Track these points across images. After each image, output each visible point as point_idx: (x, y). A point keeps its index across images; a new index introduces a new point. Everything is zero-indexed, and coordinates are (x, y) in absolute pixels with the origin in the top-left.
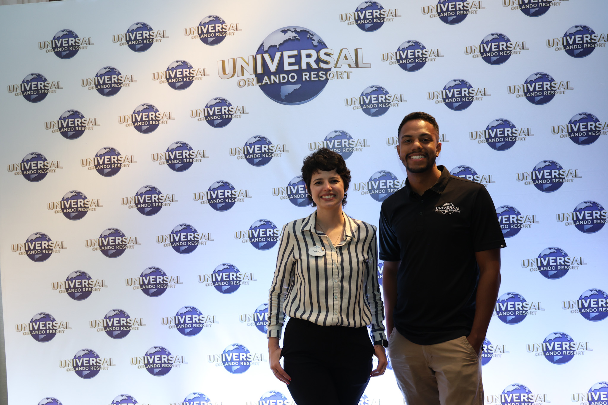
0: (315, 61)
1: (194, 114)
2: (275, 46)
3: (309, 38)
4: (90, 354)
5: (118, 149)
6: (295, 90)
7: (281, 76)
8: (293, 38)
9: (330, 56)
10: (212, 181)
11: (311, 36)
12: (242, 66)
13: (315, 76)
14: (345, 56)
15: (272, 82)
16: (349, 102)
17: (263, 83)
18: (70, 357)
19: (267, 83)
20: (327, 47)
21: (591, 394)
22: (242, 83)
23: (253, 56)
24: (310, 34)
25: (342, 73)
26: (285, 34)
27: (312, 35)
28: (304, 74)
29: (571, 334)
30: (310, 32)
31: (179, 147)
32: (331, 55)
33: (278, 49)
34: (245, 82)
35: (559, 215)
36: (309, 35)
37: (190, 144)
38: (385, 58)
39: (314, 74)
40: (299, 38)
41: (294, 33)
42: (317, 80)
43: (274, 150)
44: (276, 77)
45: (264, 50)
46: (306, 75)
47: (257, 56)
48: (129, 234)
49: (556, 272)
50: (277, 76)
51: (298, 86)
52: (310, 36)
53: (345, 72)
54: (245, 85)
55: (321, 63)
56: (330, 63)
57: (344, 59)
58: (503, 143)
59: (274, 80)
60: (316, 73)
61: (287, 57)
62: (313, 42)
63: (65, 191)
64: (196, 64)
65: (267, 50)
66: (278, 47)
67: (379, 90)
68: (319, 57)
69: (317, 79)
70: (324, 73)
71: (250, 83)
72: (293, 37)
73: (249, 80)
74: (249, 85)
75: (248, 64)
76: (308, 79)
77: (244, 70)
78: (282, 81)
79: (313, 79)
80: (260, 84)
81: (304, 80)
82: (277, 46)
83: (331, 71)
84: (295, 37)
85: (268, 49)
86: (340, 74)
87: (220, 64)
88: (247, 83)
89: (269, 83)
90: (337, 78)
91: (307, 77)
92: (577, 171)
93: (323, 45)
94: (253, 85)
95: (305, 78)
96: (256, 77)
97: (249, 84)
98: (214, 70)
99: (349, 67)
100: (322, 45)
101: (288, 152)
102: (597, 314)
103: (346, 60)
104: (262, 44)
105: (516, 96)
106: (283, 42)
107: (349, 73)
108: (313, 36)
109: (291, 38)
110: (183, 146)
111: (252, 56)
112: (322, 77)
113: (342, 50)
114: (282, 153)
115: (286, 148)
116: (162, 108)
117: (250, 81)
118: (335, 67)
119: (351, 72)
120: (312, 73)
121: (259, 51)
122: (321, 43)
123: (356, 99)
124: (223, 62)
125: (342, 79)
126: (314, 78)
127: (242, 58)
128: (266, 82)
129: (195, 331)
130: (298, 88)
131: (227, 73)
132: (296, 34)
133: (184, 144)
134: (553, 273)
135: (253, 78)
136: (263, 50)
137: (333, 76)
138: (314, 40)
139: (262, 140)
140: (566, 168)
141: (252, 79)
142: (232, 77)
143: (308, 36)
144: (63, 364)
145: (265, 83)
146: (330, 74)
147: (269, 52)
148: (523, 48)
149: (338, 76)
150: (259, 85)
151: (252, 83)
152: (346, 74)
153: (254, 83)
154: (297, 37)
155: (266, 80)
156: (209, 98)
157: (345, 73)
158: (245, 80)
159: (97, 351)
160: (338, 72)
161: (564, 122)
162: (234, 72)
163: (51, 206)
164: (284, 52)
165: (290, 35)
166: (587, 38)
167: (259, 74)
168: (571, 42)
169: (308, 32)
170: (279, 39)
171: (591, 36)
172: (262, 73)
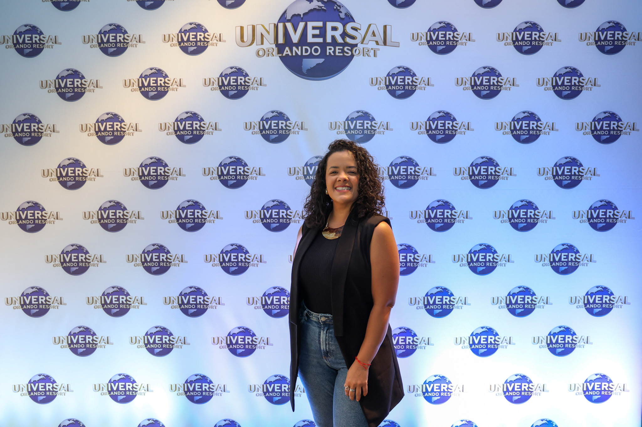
0: (341, 35)
1: (207, 83)
2: (299, 15)
3: (336, 10)
4: (87, 331)
5: (122, 115)
6: (318, 64)
7: (304, 48)
9: (357, 31)
10: (223, 156)
11: (338, 8)
12: (262, 34)
13: (340, 51)
14: (373, 32)
15: (294, 54)
16: (374, 82)
17: (284, 55)
18: (64, 334)
20: (354, 21)
21: (587, 385)
22: (261, 53)
23: (275, 24)
24: (338, 5)
25: (368, 51)
26: (310, 3)
28: (328, 47)
29: (574, 328)
30: (337, 3)
31: (189, 118)
33: (302, 18)
34: (265, 51)
35: (575, 212)
36: (336, 6)
37: (202, 114)
38: (415, 37)
39: (339, 49)
40: (325, 8)
41: (320, 2)
42: (341, 56)
43: (292, 127)
44: (298, 49)
46: (330, 49)
47: (279, 24)
48: (131, 208)
49: (566, 268)
50: (300, 48)
51: (321, 61)
52: (337, 7)
53: (372, 49)
54: (264, 55)
55: (347, 37)
56: (357, 38)
57: (372, 35)
58: (528, 136)
59: (296, 52)
60: (342, 47)
61: (311, 28)
62: (340, 14)
63: (61, 157)
64: (212, 28)
65: (290, 18)
66: (302, 16)
67: (406, 71)
68: (345, 31)
69: (341, 54)
70: (350, 48)
71: (270, 53)
72: (319, 7)
73: (268, 50)
74: (268, 56)
75: (268, 32)
76: (332, 54)
77: (264, 39)
78: (304, 54)
79: (337, 54)
80: (280, 55)
81: (328, 54)
82: (301, 15)
83: (357, 46)
84: (321, 7)
85: (292, 17)
86: (367, 50)
87: (239, 30)
89: (290, 55)
90: (363, 56)
91: (331, 51)
92: (596, 169)
93: (351, 19)
94: (273, 56)
95: (329, 53)
96: (276, 47)
97: (268, 54)
98: (231, 35)
99: (377, 44)
100: (349, 18)
101: (307, 130)
102: (601, 309)
103: (374, 36)
104: (285, 12)
105: (544, 89)
106: (307, 11)
107: (376, 51)
108: (340, 7)
109: (317, 7)
110: (194, 117)
111: (273, 24)
112: (347, 53)
113: (370, 25)
114: (301, 131)
115: (305, 126)
116: (172, 74)
117: (270, 51)
118: (362, 43)
119: (379, 49)
120: (337, 48)
121: (281, 19)
122: (348, 16)
123: (382, 78)
124: (242, 28)
125: (368, 56)
126: (339, 53)
127: (263, 26)
128: (287, 53)
129: (199, 312)
131: (245, 41)
132: (322, 3)
133: (195, 114)
134: (563, 268)
135: (273, 48)
136: (286, 18)
137: (359, 53)
138: (341, 12)
139: (280, 116)
140: (586, 166)
141: (272, 49)
142: (250, 45)
143: (335, 8)
144: (57, 341)
145: (286, 54)
146: (356, 50)
147: (292, 20)
148: (555, 40)
149: (365, 52)
150: (280, 57)
151: (272, 53)
152: (372, 52)
153: (274, 53)
154: (323, 8)
155: (287, 52)
156: (224, 67)
158: (264, 50)
159: (94, 328)
160: (365, 49)
161: (588, 119)
162: (252, 40)
163: (46, 174)
164: (308, 23)
165: (316, 4)
166: (618, 35)
167: (280, 44)
168: (602, 38)
169: (335, 3)
170: (304, 7)
171: (622, 33)
172: (284, 43)
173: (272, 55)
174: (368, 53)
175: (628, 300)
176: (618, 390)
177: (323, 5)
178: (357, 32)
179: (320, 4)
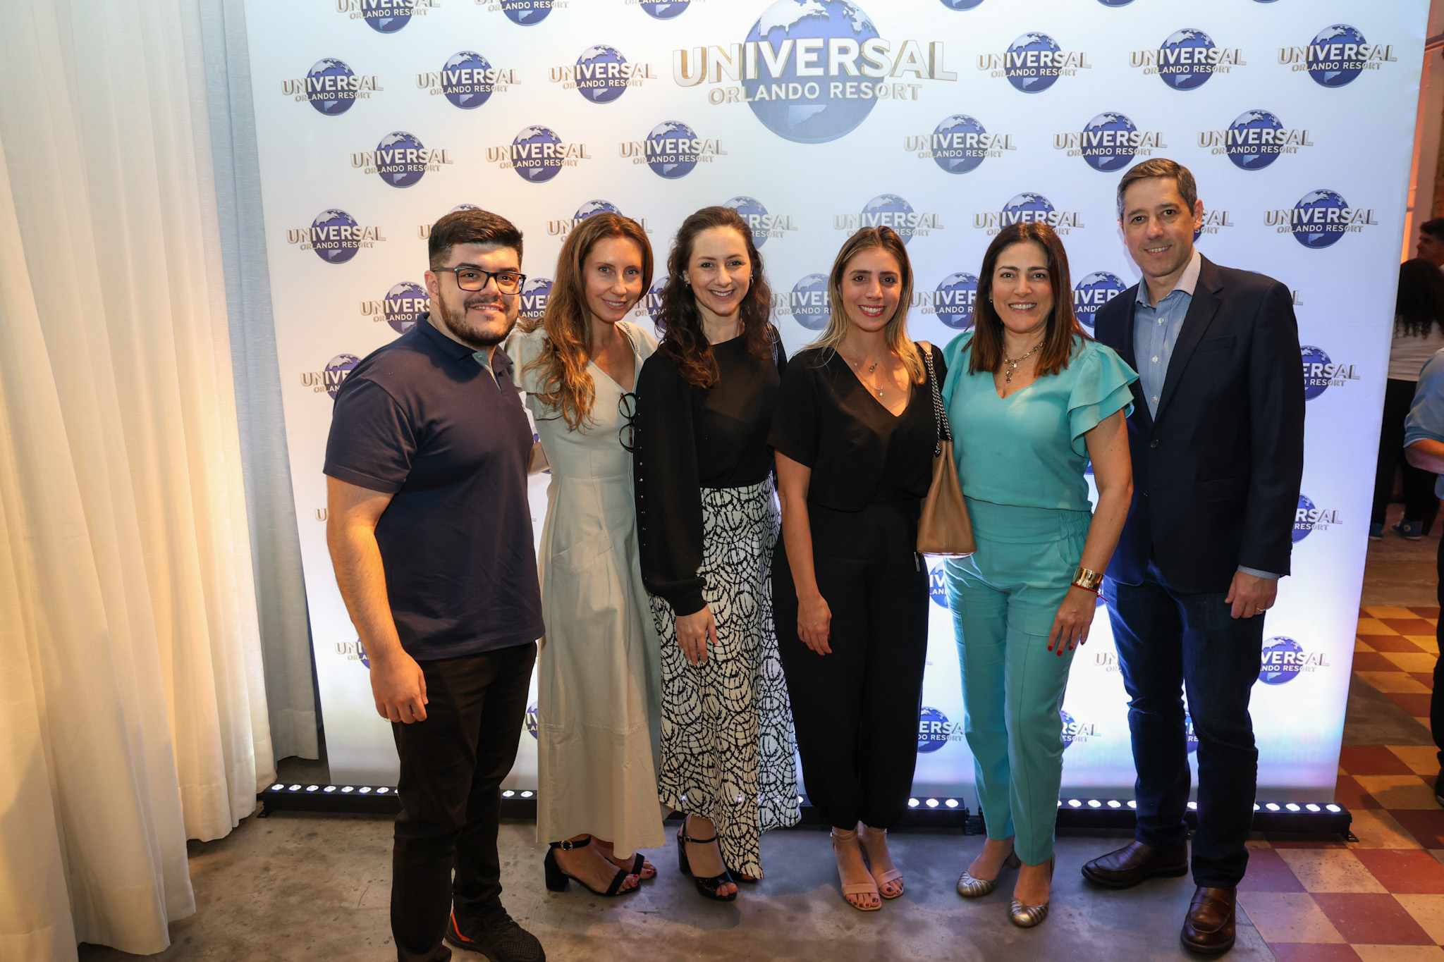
0: (854, 62)
1: (627, 150)
2: (782, 28)
3: (847, 17)
6: (815, 115)
7: (791, 86)
8: (816, 14)
9: (883, 53)
11: (851, 13)
12: (718, 63)
13: (853, 90)
14: (912, 55)
15: (774, 97)
16: (911, 144)
17: (757, 99)
19: (764, 98)
20: (878, 36)
22: (717, 97)
23: (740, 45)
24: (849, 8)
25: (902, 88)
26: (801, 5)
27: (852, 10)
28: (832, 84)
30: (849, 5)
32: (885, 52)
33: (788, 33)
34: (723, 94)
36: (847, 9)
37: (619, 205)
39: (851, 87)
40: (827, 14)
41: (819, 4)
42: (856, 98)
43: (771, 226)
44: (781, 88)
45: (761, 34)
46: (836, 87)
47: (748, 44)
50: (784, 86)
51: (820, 108)
52: (848, 12)
54: (723, 100)
55: (865, 66)
56: (882, 67)
57: (909, 61)
59: (777, 94)
60: (856, 84)
61: (803, 50)
62: (853, 23)
63: (390, 282)
64: (633, 56)
65: (766, 34)
66: (787, 29)
67: (969, 124)
68: (863, 54)
69: (856, 96)
70: (870, 85)
71: (733, 96)
72: (816, 11)
73: (730, 92)
74: (730, 101)
75: (729, 60)
76: (840, 96)
77: (723, 72)
78: (791, 97)
79: (848, 96)
80: (750, 100)
81: (832, 96)
82: (785, 27)
83: (882, 81)
84: (821, 12)
85: (769, 32)
86: (900, 88)
87: (678, 56)
88: (727, 96)
89: (767, 98)
90: (894, 98)
91: (838, 91)
93: (872, 31)
94: (738, 101)
95: (835, 93)
96: (743, 85)
97: (730, 98)
98: (666, 67)
99: (917, 77)
100: (870, 31)
101: (796, 229)
103: (912, 62)
104: (759, 21)
105: (1211, 151)
106: (797, 20)
107: (915, 89)
108: (854, 12)
109: (810, 13)
112: (866, 94)
113: (906, 43)
115: (793, 223)
116: (567, 137)
117: (732, 92)
118: (892, 75)
119: (920, 86)
120: (848, 84)
121: (751, 35)
122: (868, 26)
123: (926, 138)
124: (684, 54)
125: (902, 98)
126: (851, 93)
127: (719, 48)
128: (762, 96)
130: (820, 111)
131: (690, 76)
132: (822, 6)
135: (737, 88)
136: (759, 34)
137: (886, 93)
138: (855, 21)
139: (750, 206)
141: (736, 90)
142: (698, 83)
143: (845, 12)
145: (761, 98)
146: (881, 88)
147: (769, 37)
148: (1236, 63)
149: (896, 92)
150: (749, 102)
151: (736, 97)
152: (910, 90)
153: (739, 97)
154: (824, 13)
155: (762, 93)
156: (654, 122)
157: (908, 88)
158: (722, 91)
160: (896, 86)
161: (1287, 205)
162: (702, 74)
163: (367, 309)
164: (799, 41)
165: (811, 7)
166: (1350, 50)
167: (750, 80)
168: (1321, 56)
169: (846, 4)
170: (790, 13)
171: (1358, 47)
172: (756, 78)
173: (736, 100)
174: (900, 92)
175: (1338, 517)
176: (1311, 664)
177: (823, 9)
178: (882, 55)
179: (819, 6)
